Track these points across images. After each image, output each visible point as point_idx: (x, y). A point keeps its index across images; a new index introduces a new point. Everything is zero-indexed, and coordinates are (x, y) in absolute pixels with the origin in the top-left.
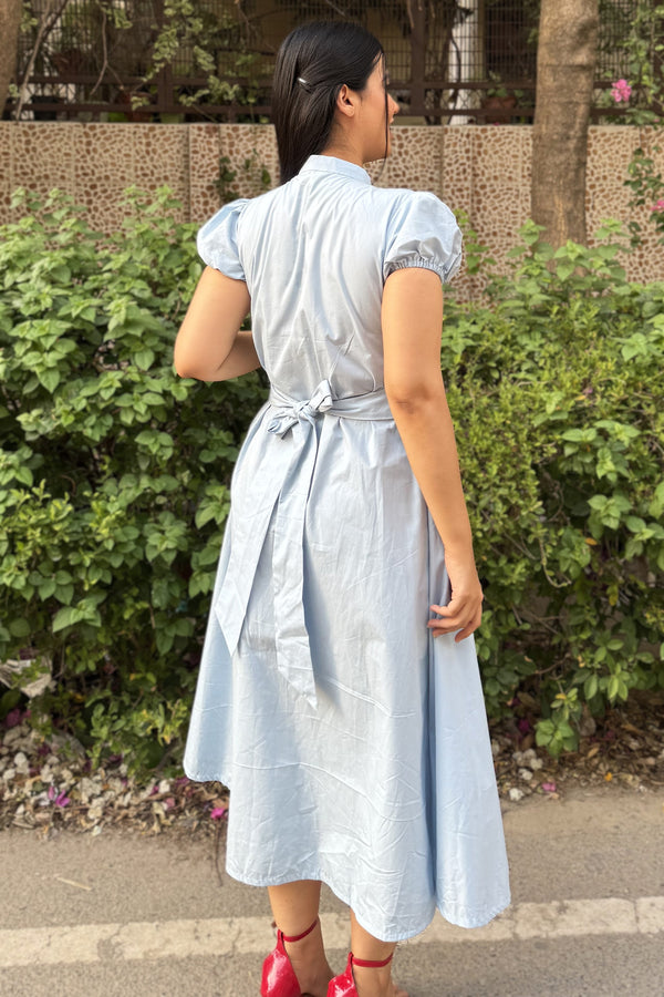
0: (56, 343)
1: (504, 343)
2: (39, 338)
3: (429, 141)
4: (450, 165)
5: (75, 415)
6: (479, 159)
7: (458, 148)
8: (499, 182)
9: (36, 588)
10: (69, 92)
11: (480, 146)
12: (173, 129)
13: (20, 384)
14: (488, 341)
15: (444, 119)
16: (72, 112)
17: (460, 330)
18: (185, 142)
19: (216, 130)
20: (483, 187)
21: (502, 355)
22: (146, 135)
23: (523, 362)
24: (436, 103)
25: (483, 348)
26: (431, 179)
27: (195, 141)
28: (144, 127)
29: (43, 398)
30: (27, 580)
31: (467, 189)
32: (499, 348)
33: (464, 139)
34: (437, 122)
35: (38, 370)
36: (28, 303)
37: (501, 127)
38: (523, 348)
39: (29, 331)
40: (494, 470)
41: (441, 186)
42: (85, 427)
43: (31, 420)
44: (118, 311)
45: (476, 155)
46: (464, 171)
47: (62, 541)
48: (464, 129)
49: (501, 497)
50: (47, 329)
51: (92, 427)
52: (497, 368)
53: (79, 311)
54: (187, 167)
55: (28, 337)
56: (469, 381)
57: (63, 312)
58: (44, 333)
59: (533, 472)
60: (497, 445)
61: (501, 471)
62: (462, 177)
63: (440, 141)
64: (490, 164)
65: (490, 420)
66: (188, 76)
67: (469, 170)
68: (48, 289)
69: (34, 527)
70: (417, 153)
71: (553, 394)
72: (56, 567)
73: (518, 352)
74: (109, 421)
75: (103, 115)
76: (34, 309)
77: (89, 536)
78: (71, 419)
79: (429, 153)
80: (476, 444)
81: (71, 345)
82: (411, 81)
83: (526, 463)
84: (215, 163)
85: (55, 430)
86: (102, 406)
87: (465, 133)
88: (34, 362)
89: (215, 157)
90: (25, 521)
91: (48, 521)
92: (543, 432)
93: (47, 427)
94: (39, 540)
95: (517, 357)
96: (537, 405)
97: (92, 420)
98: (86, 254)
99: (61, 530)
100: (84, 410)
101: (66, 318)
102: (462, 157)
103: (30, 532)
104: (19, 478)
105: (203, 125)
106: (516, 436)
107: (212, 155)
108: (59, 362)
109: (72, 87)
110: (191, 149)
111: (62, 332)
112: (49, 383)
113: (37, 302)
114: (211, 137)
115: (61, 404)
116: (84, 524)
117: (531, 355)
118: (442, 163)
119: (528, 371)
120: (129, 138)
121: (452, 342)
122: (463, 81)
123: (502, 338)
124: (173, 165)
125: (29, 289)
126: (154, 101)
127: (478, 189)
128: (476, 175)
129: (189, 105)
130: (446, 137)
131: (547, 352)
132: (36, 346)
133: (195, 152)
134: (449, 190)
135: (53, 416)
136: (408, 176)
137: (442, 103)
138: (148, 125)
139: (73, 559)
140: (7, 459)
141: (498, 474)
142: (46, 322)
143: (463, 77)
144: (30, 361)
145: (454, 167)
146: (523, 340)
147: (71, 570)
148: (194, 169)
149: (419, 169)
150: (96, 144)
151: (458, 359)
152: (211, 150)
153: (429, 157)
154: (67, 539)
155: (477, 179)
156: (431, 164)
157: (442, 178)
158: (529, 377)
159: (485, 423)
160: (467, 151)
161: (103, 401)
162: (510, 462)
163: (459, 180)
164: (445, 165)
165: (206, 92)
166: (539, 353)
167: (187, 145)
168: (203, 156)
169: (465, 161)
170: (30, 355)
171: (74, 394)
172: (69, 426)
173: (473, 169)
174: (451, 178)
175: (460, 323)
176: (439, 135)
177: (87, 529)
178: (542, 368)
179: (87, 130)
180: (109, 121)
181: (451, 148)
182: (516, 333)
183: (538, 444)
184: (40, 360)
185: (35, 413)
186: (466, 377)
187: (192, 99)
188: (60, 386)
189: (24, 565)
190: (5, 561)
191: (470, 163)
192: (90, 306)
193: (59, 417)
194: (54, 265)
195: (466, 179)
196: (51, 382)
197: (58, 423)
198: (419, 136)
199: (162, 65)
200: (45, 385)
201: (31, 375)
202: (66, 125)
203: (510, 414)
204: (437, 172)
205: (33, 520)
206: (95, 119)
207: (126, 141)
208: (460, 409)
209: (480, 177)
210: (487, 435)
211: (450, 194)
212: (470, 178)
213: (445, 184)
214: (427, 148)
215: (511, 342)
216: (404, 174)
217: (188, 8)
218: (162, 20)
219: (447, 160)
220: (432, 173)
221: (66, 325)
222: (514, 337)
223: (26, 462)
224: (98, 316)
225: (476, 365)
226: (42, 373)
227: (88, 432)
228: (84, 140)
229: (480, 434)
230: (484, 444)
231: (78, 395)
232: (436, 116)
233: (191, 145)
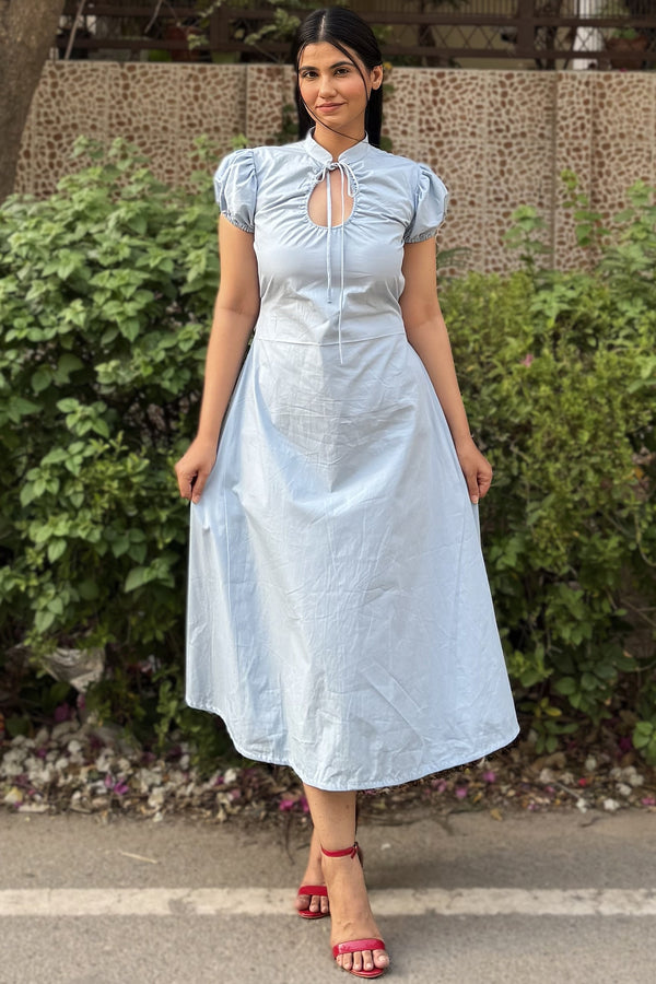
0: (135, 293)
1: (603, 308)
2: (119, 287)
3: (539, 89)
4: (564, 118)
5: (155, 366)
6: (601, 112)
7: (574, 98)
8: (626, 140)
9: (110, 544)
11: (603, 96)
13: (98, 335)
14: (585, 306)
15: (560, 62)
17: (555, 294)
19: (279, 72)
20: (607, 147)
21: (600, 321)
22: (195, 77)
23: (621, 328)
24: (550, 43)
25: (579, 314)
26: (542, 136)
27: (254, 85)
28: (193, 68)
29: (121, 348)
30: (102, 534)
31: (585, 147)
32: (596, 313)
33: (582, 87)
34: (551, 66)
35: (119, 319)
36: (105, 253)
37: (629, 74)
38: (623, 314)
39: (104, 280)
40: (585, 436)
41: (554, 145)
42: (163, 379)
43: (110, 370)
44: (198, 262)
45: (597, 106)
46: (583, 127)
47: (138, 496)
48: (582, 76)
49: (593, 466)
50: (127, 278)
51: (171, 380)
52: (594, 336)
53: (157, 261)
55: (108, 286)
56: (562, 347)
57: (140, 263)
58: (123, 282)
59: (627, 440)
60: (589, 411)
61: (594, 438)
62: (580, 133)
63: (553, 89)
64: (613, 118)
65: (583, 386)
67: (589, 126)
68: (125, 239)
69: (112, 478)
70: (524, 103)
71: (648, 359)
72: (129, 523)
73: (617, 318)
74: (187, 375)
75: (143, 53)
76: (112, 258)
77: (164, 494)
78: (150, 370)
79: (539, 104)
80: (568, 410)
81: (149, 297)
82: (517, 16)
83: (620, 431)
84: (276, 112)
85: (133, 382)
86: (180, 359)
87: (584, 80)
88: (115, 311)
89: (278, 104)
90: (102, 473)
91: (124, 474)
92: (638, 400)
93: (126, 377)
94: (116, 492)
95: (615, 323)
96: (633, 373)
97: (170, 372)
99: (137, 483)
100: (163, 362)
101: (145, 268)
102: (580, 110)
103: (107, 483)
104: (96, 429)
106: (609, 402)
107: (273, 102)
108: (140, 312)
110: (249, 95)
111: (139, 283)
112: (129, 333)
113: (114, 252)
114: (273, 80)
115: (139, 355)
116: (158, 480)
117: (630, 322)
118: (555, 116)
119: (627, 337)
121: (546, 306)
122: (582, 17)
123: (600, 303)
125: (106, 239)
127: (600, 149)
128: (597, 132)
130: (560, 85)
131: (648, 318)
132: (115, 295)
133: (254, 98)
134: (564, 150)
135: (132, 367)
136: (512, 132)
137: (556, 43)
139: (148, 516)
140: (83, 411)
141: (589, 442)
142: (125, 272)
143: (582, 12)
144: (111, 309)
145: (570, 121)
146: (624, 306)
147: (144, 527)
148: (251, 118)
149: (527, 122)
150: (135, 88)
151: (551, 323)
152: (272, 97)
153: (539, 108)
154: (143, 493)
155: (599, 137)
156: (542, 117)
157: (555, 134)
158: (627, 343)
159: (578, 390)
160: (586, 102)
161: (182, 353)
162: (603, 430)
163: (576, 137)
164: (559, 118)
165: (272, 28)
166: (640, 319)
167: (244, 90)
168: (263, 103)
169: (583, 114)
170: (111, 304)
171: (152, 346)
172: (149, 377)
173: (594, 124)
174: (567, 135)
175: (556, 287)
176: (551, 82)
177: (162, 486)
178: (641, 335)
181: (566, 98)
182: (616, 299)
183: (633, 412)
184: (121, 309)
185: (113, 363)
186: (559, 342)
187: (255, 36)
188: (140, 336)
189: (99, 519)
190: (80, 514)
191: (589, 116)
192: (167, 258)
193: (137, 368)
194: (130, 215)
195: (584, 136)
196: (131, 332)
197: (137, 373)
198: (527, 83)
200: (125, 334)
201: (111, 324)
203: (605, 382)
204: (549, 127)
205: (111, 471)
208: (552, 374)
209: (604, 134)
210: (580, 401)
211: (565, 154)
212: (589, 135)
213: (558, 142)
214: (537, 98)
215: (611, 308)
216: (508, 129)
219: (561, 113)
220: (543, 128)
221: (144, 276)
222: (613, 303)
223: (101, 416)
224: (175, 268)
225: (571, 332)
226: (123, 322)
227: (166, 384)
229: (572, 400)
230: (576, 410)
231: (156, 346)
232: (550, 57)
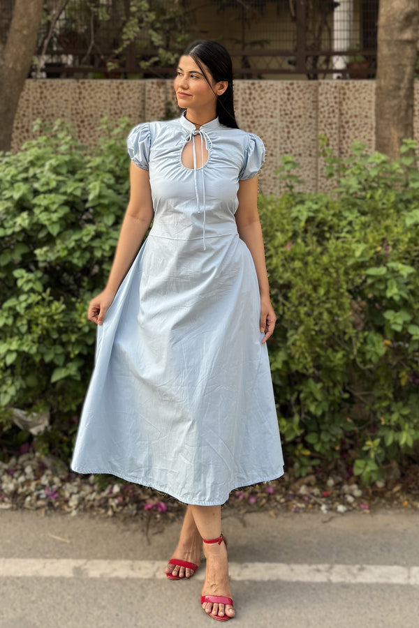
0: (58, 208)
2: (49, 204)
3: (308, 91)
4: (323, 107)
5: (69, 250)
6: (344, 102)
7: (328, 96)
8: (359, 119)
9: (42, 355)
10: (68, 60)
11: (345, 94)
12: (135, 83)
13: (37, 232)
16: (70, 73)
18: (143, 91)
19: (164, 84)
20: (347, 122)
22: (118, 88)
24: (314, 65)
26: (310, 117)
27: (149, 91)
28: (116, 82)
29: (50, 240)
30: (38, 348)
31: (335, 123)
33: (333, 89)
34: (315, 78)
35: (47, 223)
36: (43, 185)
37: (359, 81)
39: (42, 201)
41: (317, 121)
42: (73, 258)
43: (42, 253)
44: (94, 189)
45: (342, 99)
46: (333, 111)
47: (58, 326)
48: (333, 83)
50: (53, 199)
51: (78, 258)
53: (72, 189)
54: (144, 108)
55: (43, 204)
57: (62, 190)
58: (51, 202)
62: (331, 115)
63: (316, 91)
64: (351, 106)
66: (146, 48)
67: (337, 111)
68: (53, 176)
69: (43, 316)
70: (300, 99)
71: (360, 246)
72: (54, 342)
74: (88, 255)
75: (90, 74)
76: (45, 188)
77: (74, 325)
78: (65, 253)
81: (66, 209)
82: (296, 50)
84: (162, 105)
85: (56, 260)
86: (84, 246)
87: (334, 86)
88: (45, 218)
89: (163, 101)
90: (37, 313)
91: (50, 313)
92: (354, 269)
93: (52, 257)
94: (46, 324)
97: (78, 254)
98: (77, 158)
99: (58, 319)
100: (73, 248)
101: (64, 194)
102: (332, 102)
103: (40, 319)
104: (35, 288)
105: (155, 81)
107: (160, 100)
108: (60, 218)
109: (71, 57)
110: (147, 96)
111: (62, 202)
112: (53, 231)
113: (48, 184)
114: (160, 88)
115: (60, 244)
116: (71, 317)
118: (317, 106)
119: (347, 232)
120: (106, 90)
123: (332, 212)
124: (134, 107)
125: (44, 176)
126: (122, 65)
127: (344, 124)
128: (342, 114)
129: (145, 68)
130: (320, 89)
131: (360, 220)
132: (47, 209)
133: (150, 98)
134: (323, 124)
135: (55, 251)
136: (294, 114)
137: (318, 65)
138: (119, 81)
139: (65, 338)
140: (27, 276)
142: (53, 196)
144: (43, 217)
145: (326, 108)
146: (346, 214)
147: (63, 344)
148: (148, 109)
149: (302, 110)
150: (85, 94)
152: (160, 97)
153: (308, 102)
154: (62, 324)
155: (343, 117)
156: (310, 106)
157: (317, 116)
158: (347, 236)
160: (335, 97)
161: (84, 242)
163: (329, 117)
164: (320, 107)
165: (156, 59)
167: (144, 94)
168: (155, 101)
169: (333, 104)
170: (43, 214)
171: (67, 238)
172: (65, 257)
173: (340, 109)
174: (324, 117)
176: (315, 86)
177: (73, 321)
179: (79, 84)
180: (94, 78)
181: (324, 96)
184: (49, 217)
185: (45, 249)
187: (148, 64)
188: (60, 234)
189: (36, 340)
190: (25, 337)
191: (337, 105)
192: (78, 187)
193: (58, 251)
194: (58, 162)
195: (334, 117)
196: (55, 230)
197: (58, 255)
198: (302, 87)
199: (128, 42)
200: (51, 232)
201: (43, 227)
202: (66, 81)
204: (314, 112)
205: (43, 312)
206: (85, 77)
207: (104, 91)
209: (345, 115)
211: (323, 127)
212: (337, 116)
213: (319, 120)
214: (307, 96)
215: (338, 215)
216: (291, 113)
217: (146, 5)
218: (129, 14)
219: (321, 104)
220: (310, 113)
221: (64, 198)
223: (39, 279)
224: (82, 194)
225: (315, 229)
226: (50, 225)
227: (75, 261)
228: (78, 91)
231: (70, 238)
232: (314, 74)
233: (147, 93)
